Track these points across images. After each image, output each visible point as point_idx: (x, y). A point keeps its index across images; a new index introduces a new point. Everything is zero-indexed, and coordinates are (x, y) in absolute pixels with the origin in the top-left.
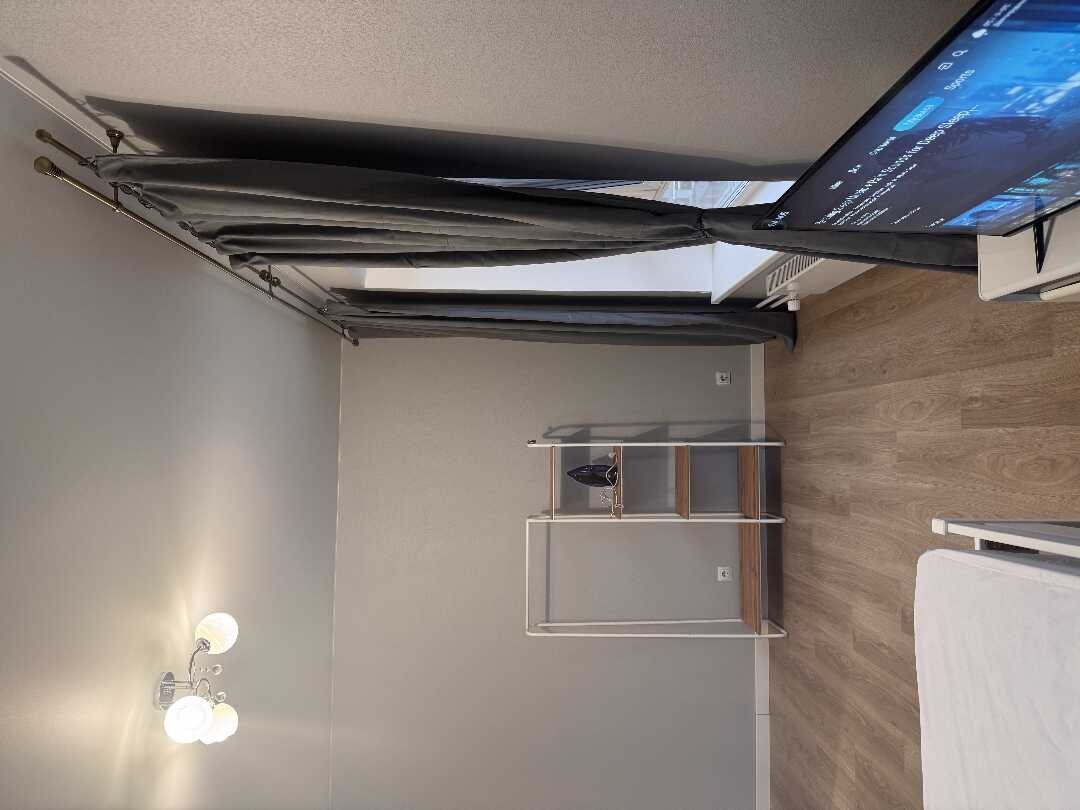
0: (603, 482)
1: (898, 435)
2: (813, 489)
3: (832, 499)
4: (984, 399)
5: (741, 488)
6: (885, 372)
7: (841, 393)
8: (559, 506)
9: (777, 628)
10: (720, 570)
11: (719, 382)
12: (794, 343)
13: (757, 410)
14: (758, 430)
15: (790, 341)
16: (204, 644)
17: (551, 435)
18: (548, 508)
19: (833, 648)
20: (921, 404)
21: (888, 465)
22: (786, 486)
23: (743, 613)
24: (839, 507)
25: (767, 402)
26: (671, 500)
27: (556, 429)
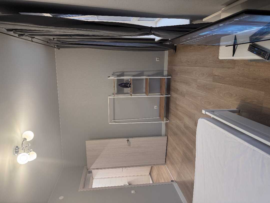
0: (127, 87)
1: (198, 80)
2: (177, 89)
3: (181, 92)
4: (218, 76)
5: (161, 87)
6: (196, 64)
7: (186, 67)
8: (116, 92)
9: (168, 120)
10: (155, 106)
11: (157, 60)
12: (175, 51)
13: (166, 68)
14: (166, 73)
15: (174, 51)
16: (25, 139)
17: (114, 74)
18: (114, 93)
19: (179, 126)
20: (204, 74)
21: (195, 87)
22: (172, 88)
23: (160, 116)
24: (183, 95)
25: (168, 65)
26: (144, 90)
27: (115, 73)
